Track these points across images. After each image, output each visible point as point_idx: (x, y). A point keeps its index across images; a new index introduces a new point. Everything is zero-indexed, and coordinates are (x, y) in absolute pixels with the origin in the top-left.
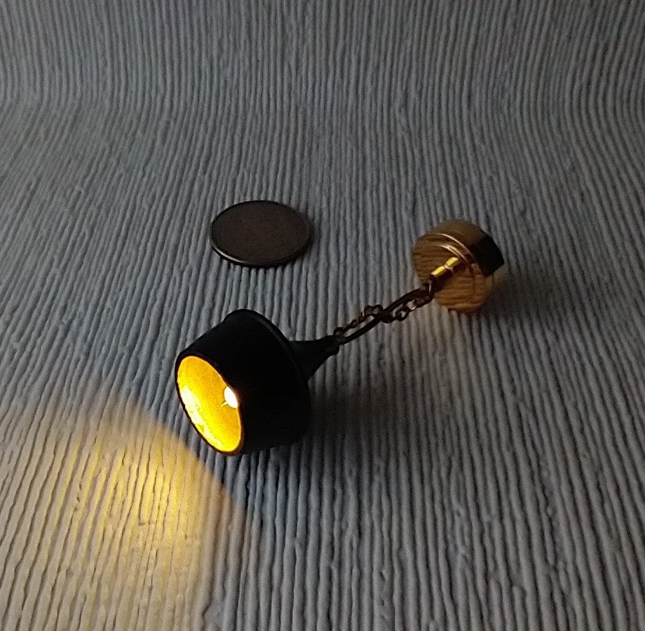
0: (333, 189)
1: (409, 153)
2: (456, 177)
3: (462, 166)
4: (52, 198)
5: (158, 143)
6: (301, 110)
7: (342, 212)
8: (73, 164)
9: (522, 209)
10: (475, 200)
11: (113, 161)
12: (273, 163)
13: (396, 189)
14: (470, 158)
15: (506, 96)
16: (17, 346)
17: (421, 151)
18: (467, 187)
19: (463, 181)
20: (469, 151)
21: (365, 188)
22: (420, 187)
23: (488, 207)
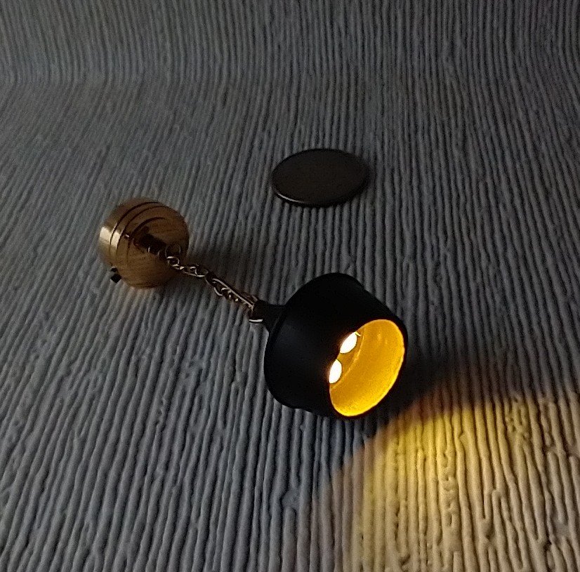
0: (386, 134)
1: (458, 98)
2: (503, 115)
3: (509, 104)
4: (121, 164)
5: (218, 108)
6: (352, 68)
7: (396, 153)
8: (140, 133)
9: (567, 135)
10: (521, 131)
11: (177, 126)
12: (329, 116)
13: (446, 128)
14: (517, 97)
15: (548, 38)
17: (469, 94)
18: (515, 122)
19: (511, 117)
20: (515, 89)
21: (416, 132)
22: (469, 125)
23: (535, 137)
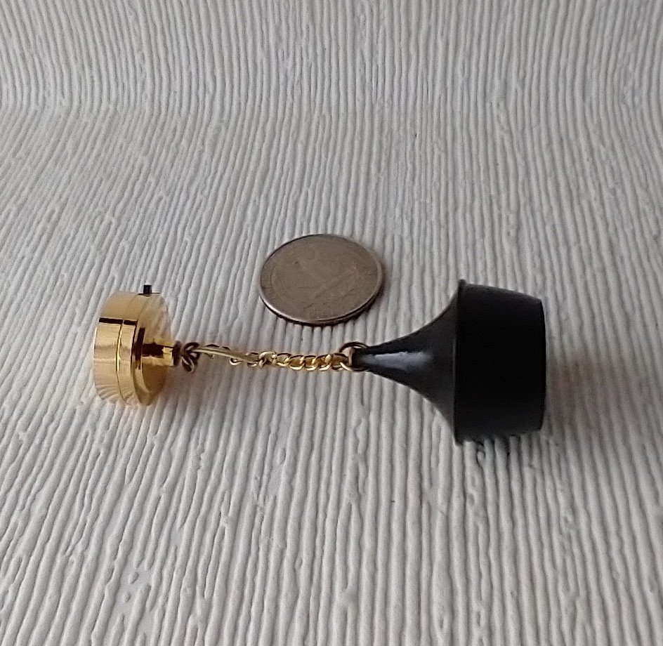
0: (416, 210)
1: (510, 161)
2: (570, 191)
3: (577, 176)
4: (77, 231)
5: (206, 156)
6: (377, 108)
7: (428, 241)
8: (104, 187)
9: (655, 232)
10: (594, 220)
11: (152, 179)
12: (344, 177)
13: (495, 207)
14: (587, 165)
15: (630, 83)
16: (24, 437)
17: (525, 158)
18: (584, 203)
19: (579, 196)
20: (585, 155)
21: (456, 209)
22: (525, 205)
23: (611, 230)
